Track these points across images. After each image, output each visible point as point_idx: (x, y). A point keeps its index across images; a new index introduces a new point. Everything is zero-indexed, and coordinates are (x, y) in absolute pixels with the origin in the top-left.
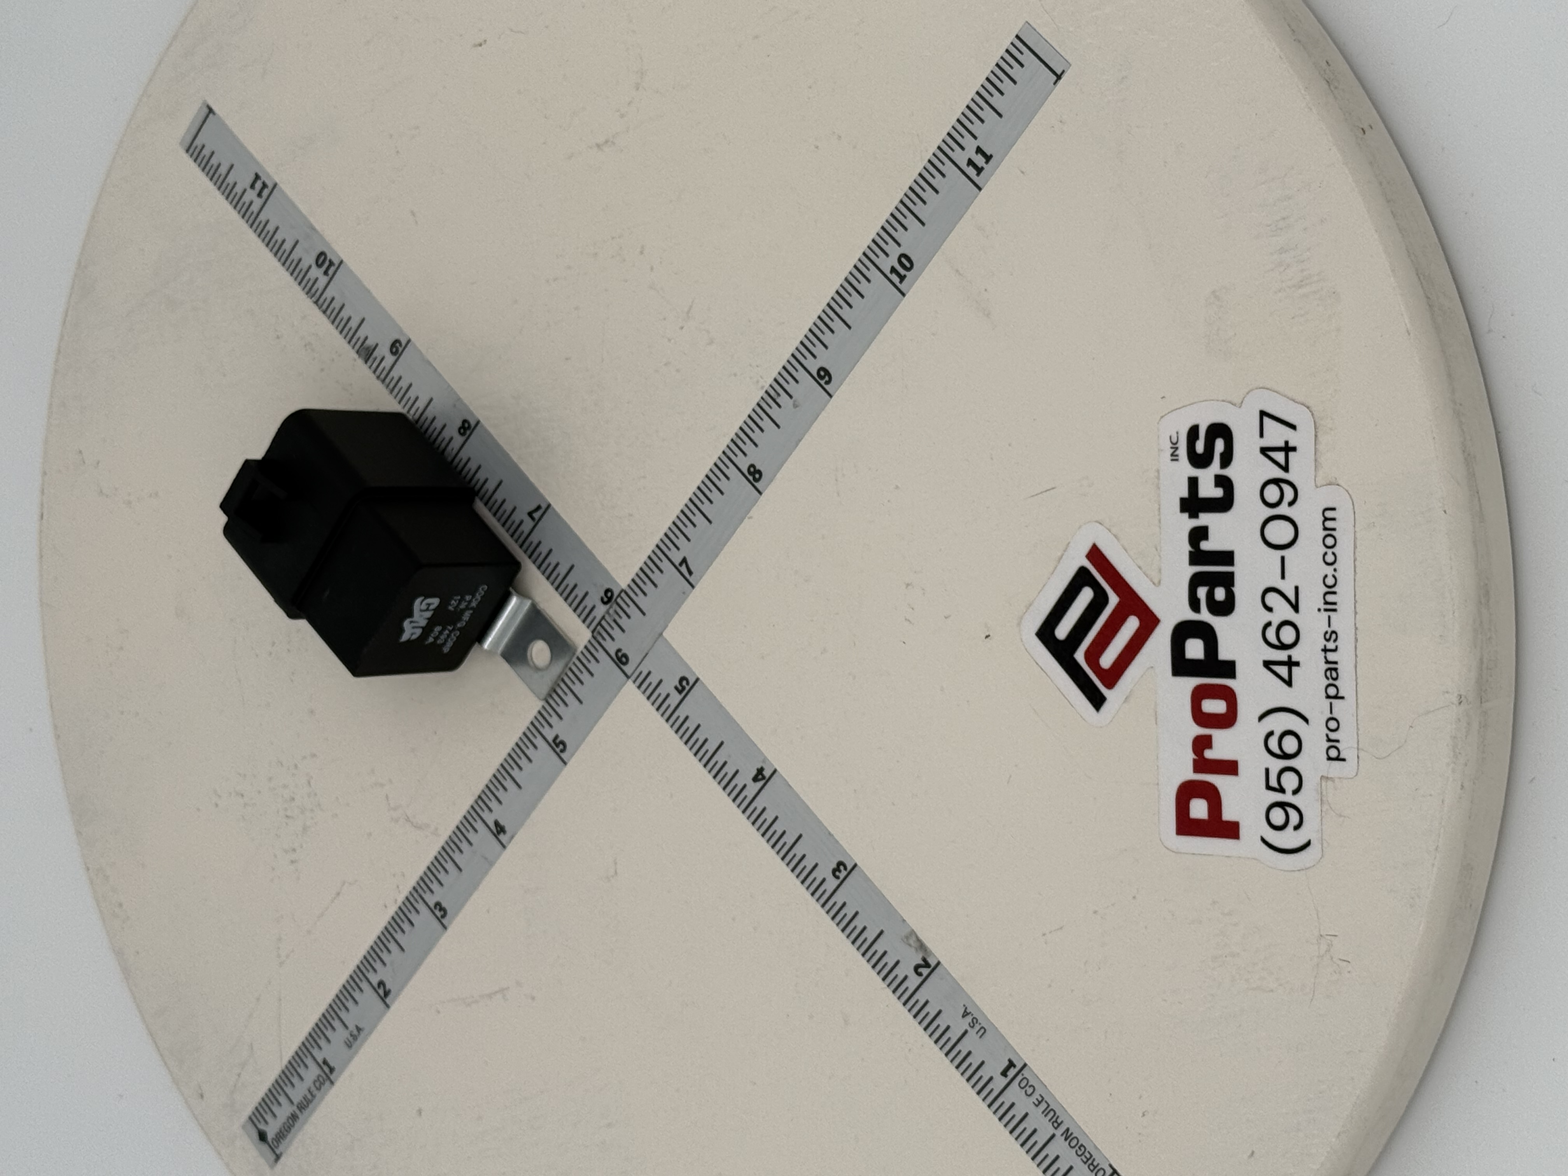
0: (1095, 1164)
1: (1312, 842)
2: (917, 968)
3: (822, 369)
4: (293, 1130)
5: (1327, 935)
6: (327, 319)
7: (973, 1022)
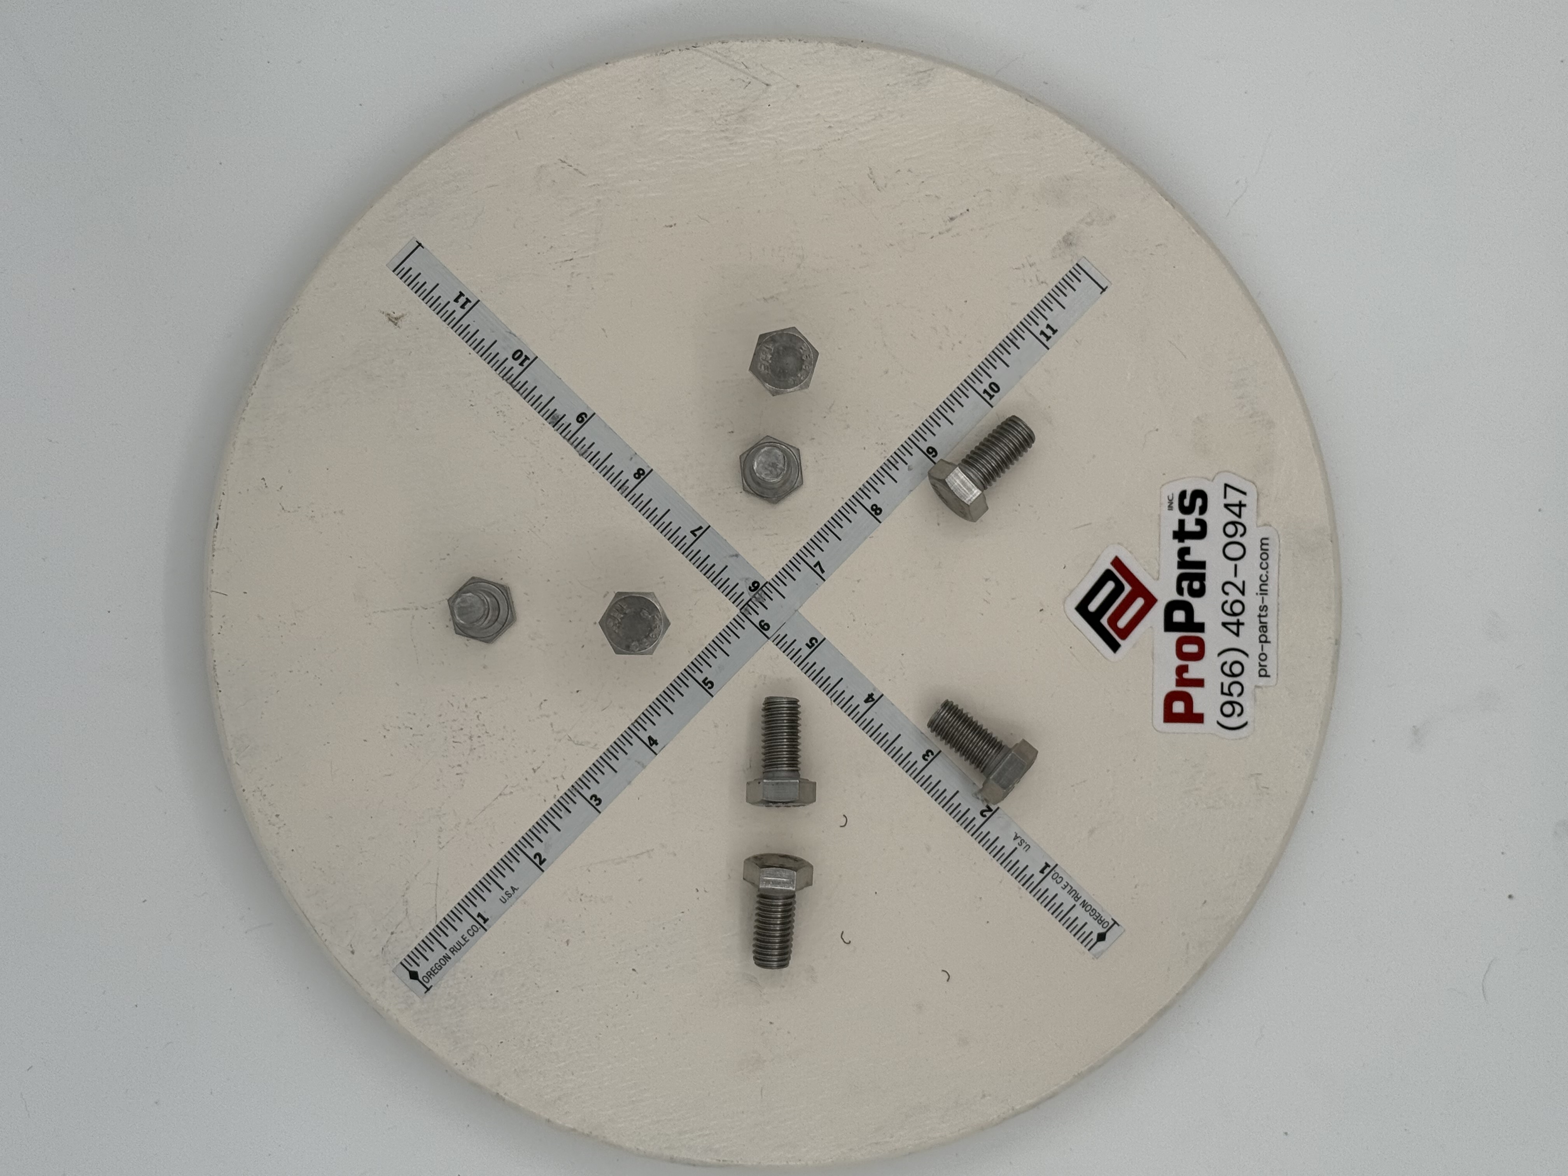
0: (1102, 919)
1: (1248, 723)
2: (982, 813)
3: (930, 447)
4: (444, 968)
5: (1256, 774)
6: (519, 395)
7: (1021, 842)
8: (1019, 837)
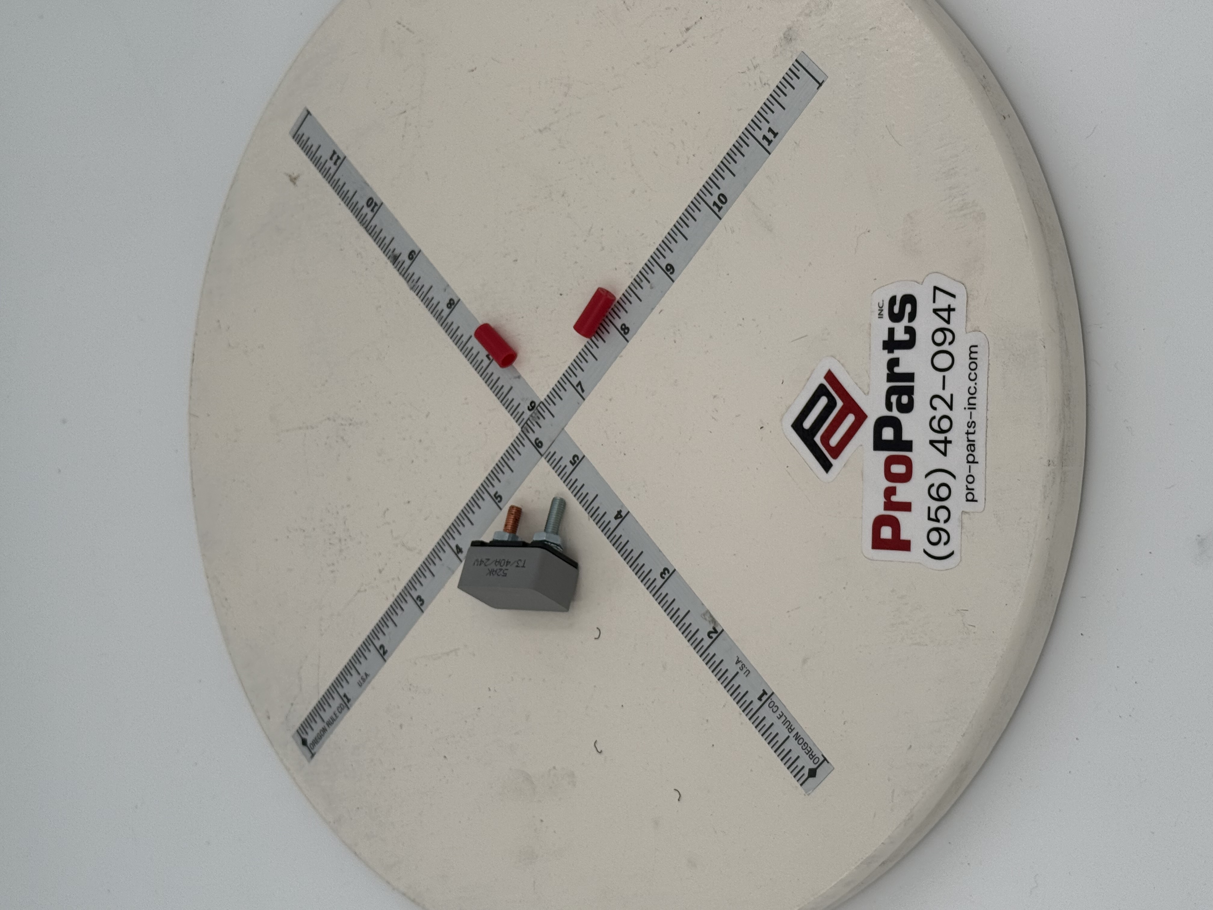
0: (813, 754)
1: (955, 552)
2: (709, 634)
3: (668, 265)
4: (323, 738)
5: (962, 610)
6: (371, 238)
7: (742, 666)
8: (741, 661)
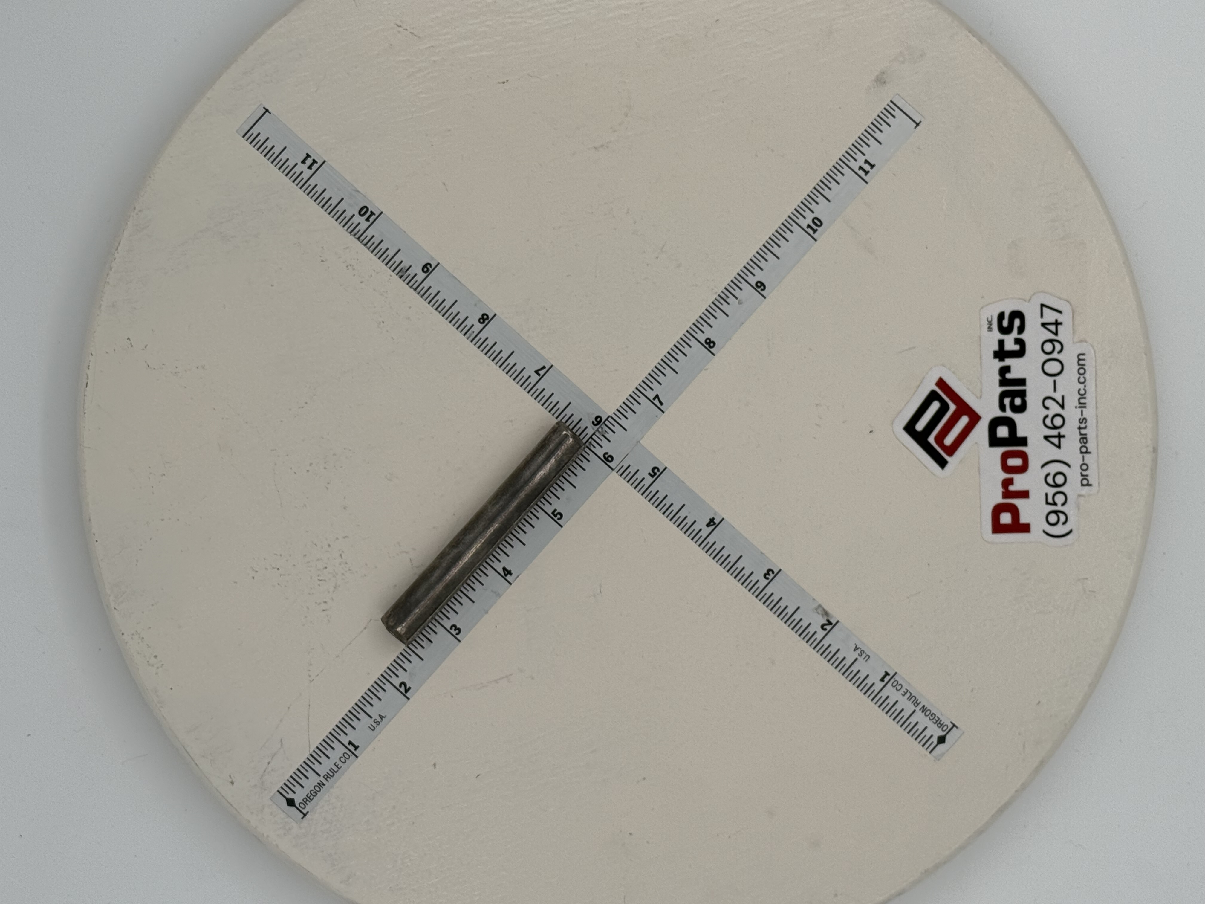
0: (942, 723)
1: (1073, 530)
2: (823, 626)
3: (758, 282)
4: (319, 794)
5: (1082, 579)
6: (367, 250)
7: (861, 652)
8: (859, 648)
